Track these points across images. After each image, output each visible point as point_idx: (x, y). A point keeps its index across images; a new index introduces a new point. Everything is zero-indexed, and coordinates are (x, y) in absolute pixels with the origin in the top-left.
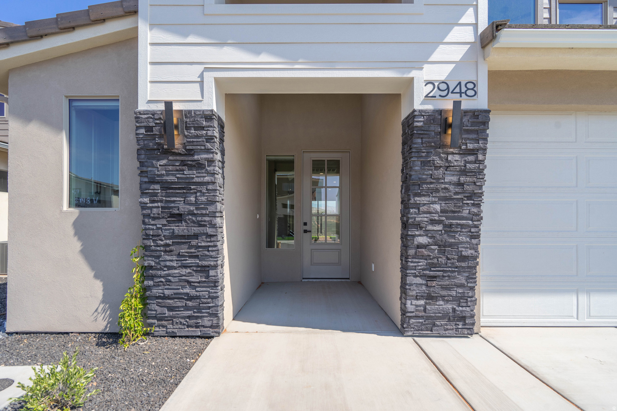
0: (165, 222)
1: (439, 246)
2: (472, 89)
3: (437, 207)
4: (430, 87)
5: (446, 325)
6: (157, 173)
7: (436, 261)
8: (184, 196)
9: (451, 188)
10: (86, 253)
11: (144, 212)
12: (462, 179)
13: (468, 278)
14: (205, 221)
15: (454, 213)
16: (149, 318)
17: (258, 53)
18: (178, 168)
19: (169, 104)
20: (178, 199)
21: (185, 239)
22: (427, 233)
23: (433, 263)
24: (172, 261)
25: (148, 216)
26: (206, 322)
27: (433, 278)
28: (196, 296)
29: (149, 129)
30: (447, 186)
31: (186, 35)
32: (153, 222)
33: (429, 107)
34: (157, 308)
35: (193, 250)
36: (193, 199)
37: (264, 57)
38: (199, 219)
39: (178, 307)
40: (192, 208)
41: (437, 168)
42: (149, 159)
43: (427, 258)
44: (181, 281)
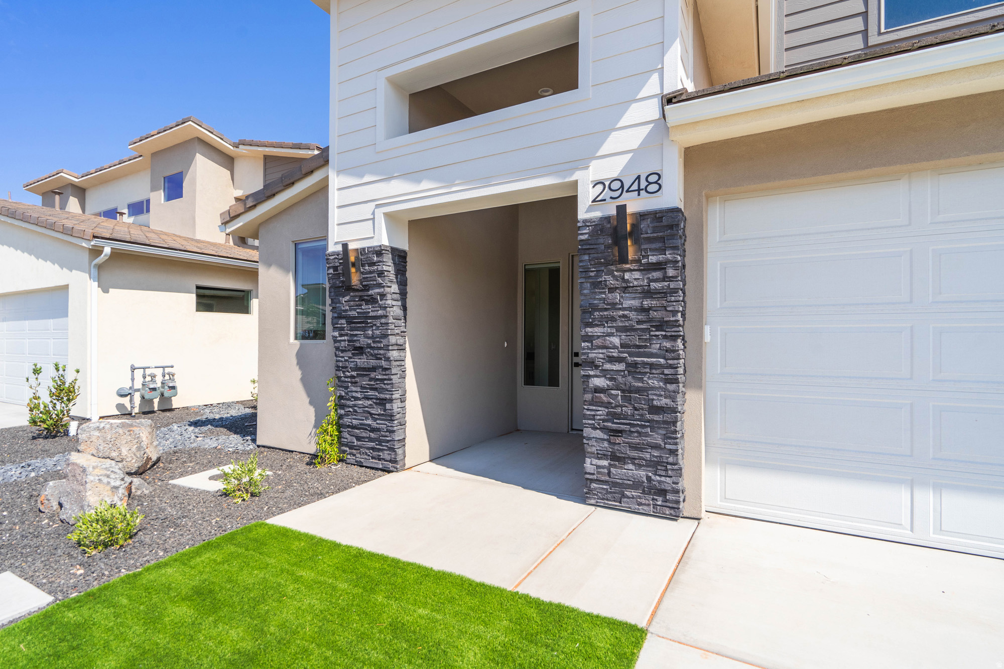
0: (351, 355)
1: (623, 391)
2: (656, 182)
3: (616, 341)
4: (600, 187)
5: (640, 498)
6: (343, 308)
7: (619, 410)
8: (364, 329)
9: (632, 315)
11: (336, 345)
12: (646, 303)
13: (666, 437)
14: (380, 354)
15: (638, 349)
16: (343, 445)
17: (419, 181)
18: (357, 303)
19: (345, 246)
20: (359, 333)
21: (367, 371)
22: (605, 373)
23: (615, 413)
24: (357, 392)
27: (617, 433)
28: (377, 428)
29: (335, 268)
30: (626, 312)
31: (363, 178)
32: (341, 355)
33: (597, 214)
34: (348, 436)
35: (372, 383)
36: (370, 332)
37: (425, 185)
38: (376, 352)
39: (363, 437)
40: (370, 341)
41: (612, 290)
42: (337, 296)
43: (607, 405)
44: (365, 412)
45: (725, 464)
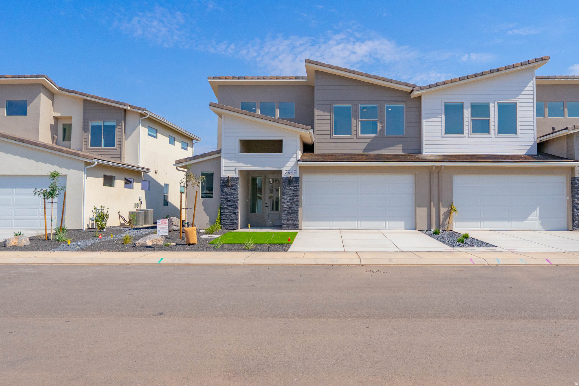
0: (226, 202)
1: (289, 208)
2: (295, 172)
3: (289, 199)
4: (286, 171)
5: (292, 226)
6: (225, 191)
7: (289, 211)
8: (231, 196)
9: (291, 194)
10: (205, 210)
12: (294, 192)
13: (296, 215)
15: (292, 200)
16: (221, 225)
17: (247, 164)
18: (230, 190)
19: (228, 177)
20: (229, 197)
21: (231, 206)
22: (286, 205)
24: (227, 211)
25: (222, 200)
26: (235, 226)
27: (288, 215)
28: (233, 219)
29: (223, 181)
31: (231, 160)
32: (223, 202)
33: (286, 176)
34: (223, 222)
35: (232, 208)
36: (233, 197)
37: (248, 165)
38: (234, 201)
39: (228, 222)
40: (232, 199)
41: (288, 190)
42: (223, 188)
43: (287, 210)
44: (229, 216)
45: (305, 221)
